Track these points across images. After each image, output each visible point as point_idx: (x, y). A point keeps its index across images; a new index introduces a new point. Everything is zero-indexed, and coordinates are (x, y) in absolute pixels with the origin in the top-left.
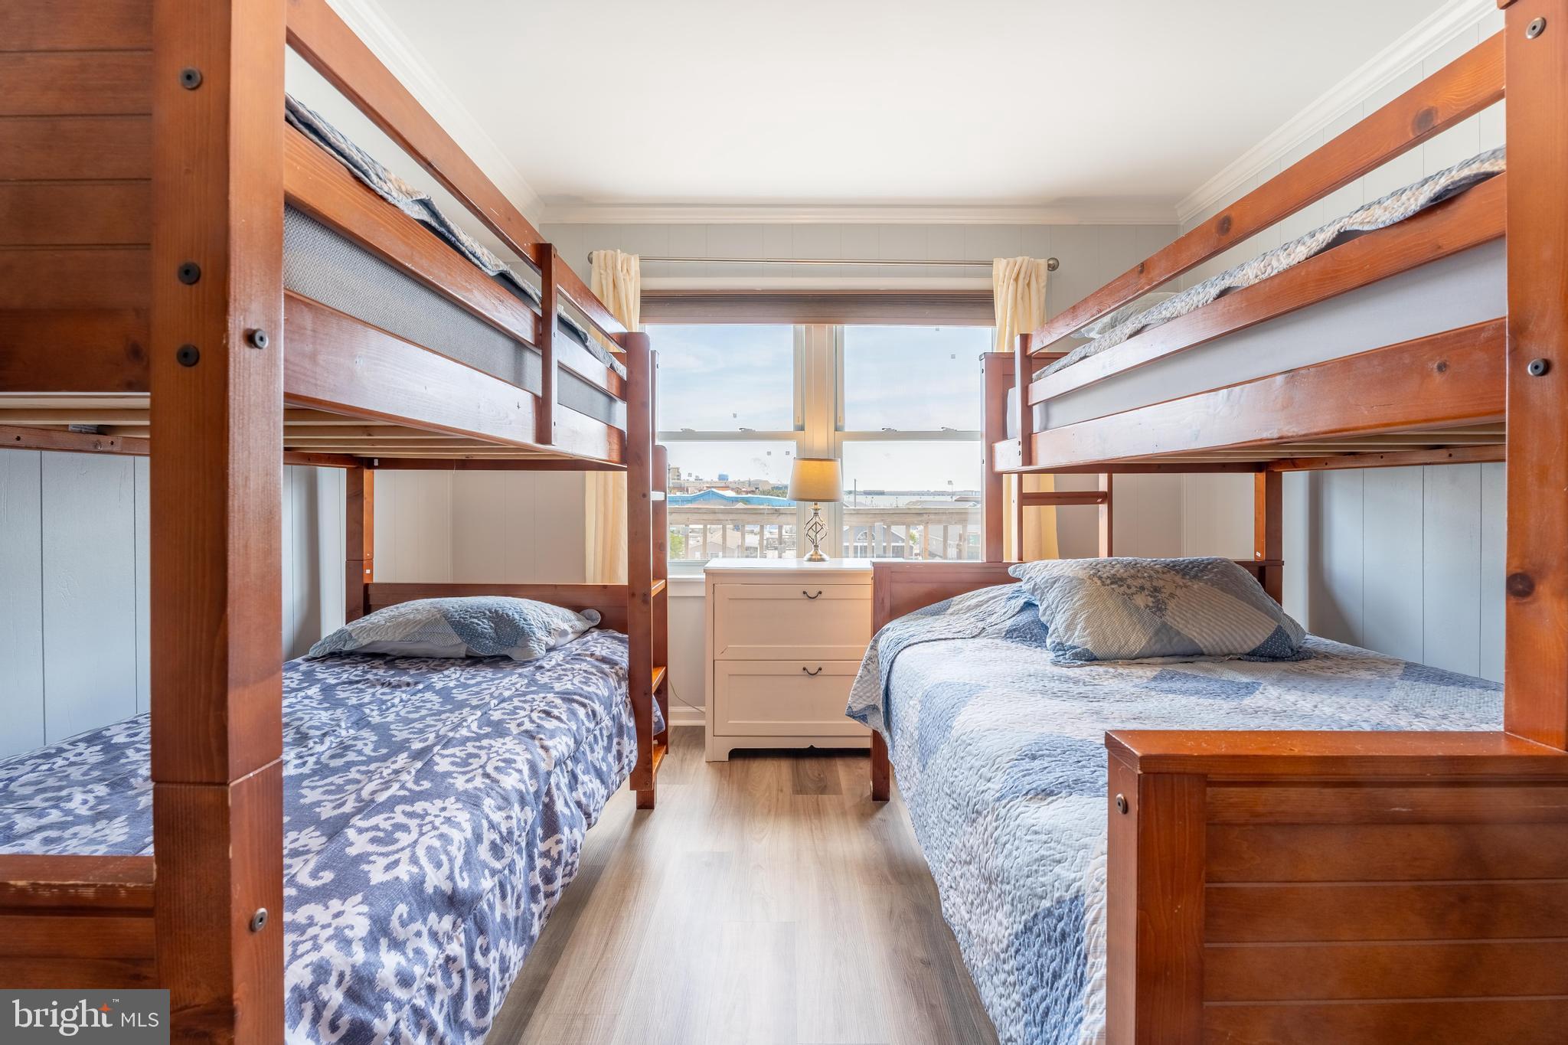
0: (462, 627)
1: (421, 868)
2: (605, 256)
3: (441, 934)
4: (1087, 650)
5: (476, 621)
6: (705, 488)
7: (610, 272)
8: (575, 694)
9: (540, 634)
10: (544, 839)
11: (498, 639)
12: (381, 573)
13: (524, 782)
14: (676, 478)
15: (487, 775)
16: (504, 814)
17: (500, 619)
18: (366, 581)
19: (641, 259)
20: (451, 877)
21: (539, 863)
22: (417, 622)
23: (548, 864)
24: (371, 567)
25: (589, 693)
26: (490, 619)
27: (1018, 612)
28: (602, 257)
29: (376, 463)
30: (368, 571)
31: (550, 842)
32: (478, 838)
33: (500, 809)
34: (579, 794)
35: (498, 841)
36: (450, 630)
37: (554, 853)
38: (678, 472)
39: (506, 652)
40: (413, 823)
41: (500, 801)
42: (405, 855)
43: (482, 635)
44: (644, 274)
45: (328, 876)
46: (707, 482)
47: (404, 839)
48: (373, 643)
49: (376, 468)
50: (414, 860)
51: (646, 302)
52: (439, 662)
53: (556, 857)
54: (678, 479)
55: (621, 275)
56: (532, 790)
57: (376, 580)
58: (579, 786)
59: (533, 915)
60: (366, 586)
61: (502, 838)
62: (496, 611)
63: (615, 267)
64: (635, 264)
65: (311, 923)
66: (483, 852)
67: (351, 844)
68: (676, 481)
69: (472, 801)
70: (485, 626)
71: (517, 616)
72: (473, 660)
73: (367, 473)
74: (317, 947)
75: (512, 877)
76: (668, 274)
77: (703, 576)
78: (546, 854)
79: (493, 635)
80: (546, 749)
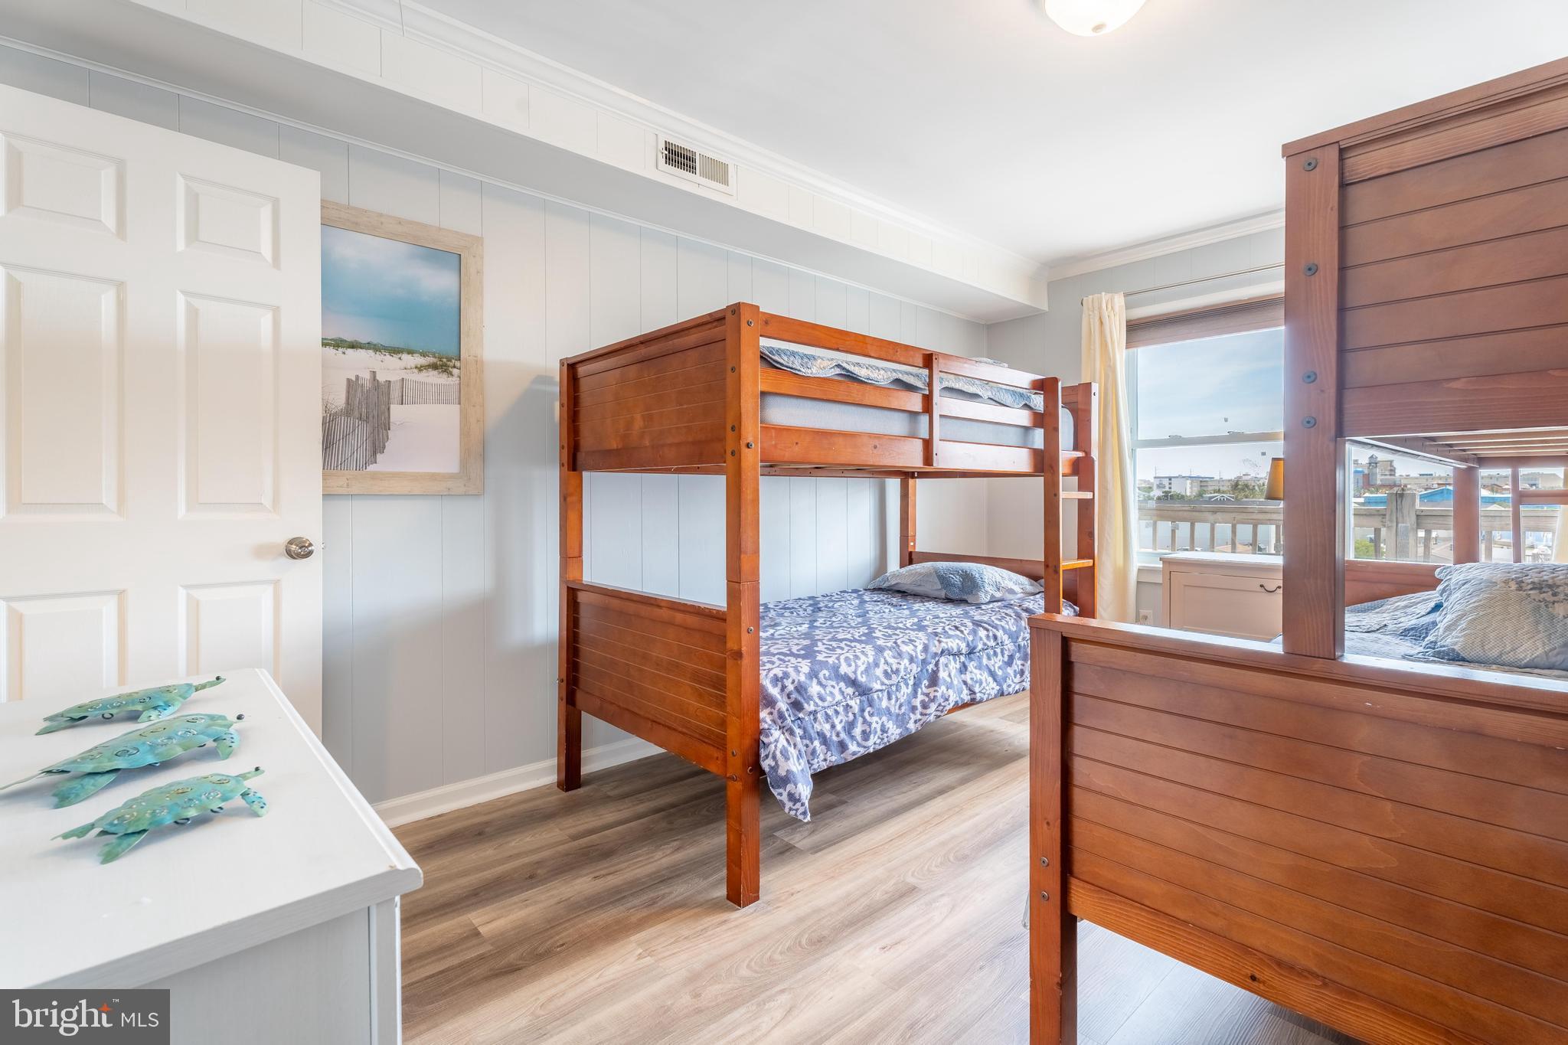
0: (944, 580)
1: (840, 662)
2: (1093, 299)
3: (845, 694)
4: (1453, 650)
5: (952, 576)
6: (1436, 486)
7: (1096, 312)
8: (985, 623)
9: (988, 588)
10: (929, 687)
11: (962, 590)
12: (921, 545)
13: (916, 652)
14: (1387, 473)
15: (895, 643)
16: (896, 661)
17: (967, 577)
18: (910, 550)
19: (1126, 295)
20: (855, 672)
21: (920, 697)
22: (920, 574)
23: (927, 699)
24: (914, 541)
25: (997, 625)
26: (961, 576)
27: (1429, 613)
28: (1090, 300)
29: (916, 475)
30: (912, 544)
31: (931, 690)
32: (877, 665)
33: (894, 657)
34: (967, 677)
35: (889, 671)
36: (936, 580)
37: (932, 696)
38: (1391, 466)
39: (965, 597)
40: (846, 648)
41: (896, 654)
42: (835, 656)
43: (953, 585)
44: (1128, 307)
45: (803, 652)
46: (1440, 478)
47: (839, 651)
48: (897, 584)
49: (916, 478)
50: (838, 659)
51: (1131, 330)
52: (923, 597)
53: (932, 697)
54: (1391, 475)
55: (1105, 314)
56: (921, 658)
57: (918, 549)
58: (967, 673)
59: (910, 718)
60: (911, 553)
61: (892, 671)
62: (966, 571)
63: (1100, 308)
64: (1119, 300)
65: (789, 661)
66: (879, 672)
67: (817, 646)
68: (1389, 477)
69: (880, 650)
70: (957, 580)
71: (977, 576)
72: (948, 600)
73: (911, 481)
74: (787, 668)
75: (898, 693)
76: (1154, 301)
77: (1160, 565)
78: (927, 695)
79: (960, 586)
80: (940, 642)
